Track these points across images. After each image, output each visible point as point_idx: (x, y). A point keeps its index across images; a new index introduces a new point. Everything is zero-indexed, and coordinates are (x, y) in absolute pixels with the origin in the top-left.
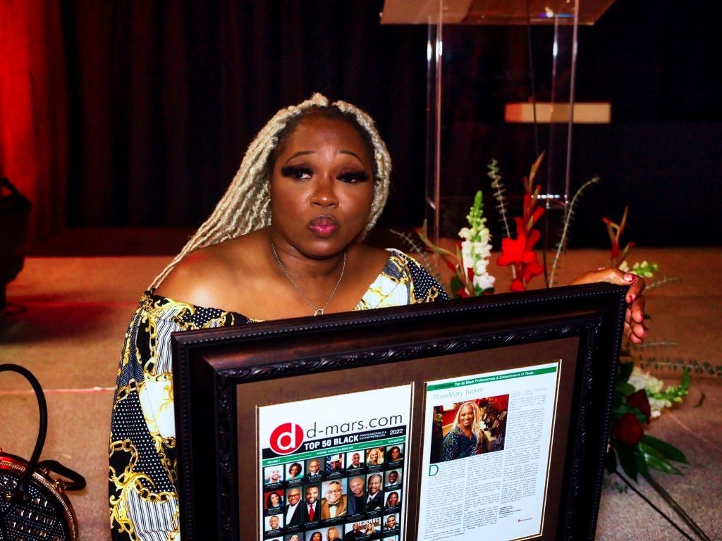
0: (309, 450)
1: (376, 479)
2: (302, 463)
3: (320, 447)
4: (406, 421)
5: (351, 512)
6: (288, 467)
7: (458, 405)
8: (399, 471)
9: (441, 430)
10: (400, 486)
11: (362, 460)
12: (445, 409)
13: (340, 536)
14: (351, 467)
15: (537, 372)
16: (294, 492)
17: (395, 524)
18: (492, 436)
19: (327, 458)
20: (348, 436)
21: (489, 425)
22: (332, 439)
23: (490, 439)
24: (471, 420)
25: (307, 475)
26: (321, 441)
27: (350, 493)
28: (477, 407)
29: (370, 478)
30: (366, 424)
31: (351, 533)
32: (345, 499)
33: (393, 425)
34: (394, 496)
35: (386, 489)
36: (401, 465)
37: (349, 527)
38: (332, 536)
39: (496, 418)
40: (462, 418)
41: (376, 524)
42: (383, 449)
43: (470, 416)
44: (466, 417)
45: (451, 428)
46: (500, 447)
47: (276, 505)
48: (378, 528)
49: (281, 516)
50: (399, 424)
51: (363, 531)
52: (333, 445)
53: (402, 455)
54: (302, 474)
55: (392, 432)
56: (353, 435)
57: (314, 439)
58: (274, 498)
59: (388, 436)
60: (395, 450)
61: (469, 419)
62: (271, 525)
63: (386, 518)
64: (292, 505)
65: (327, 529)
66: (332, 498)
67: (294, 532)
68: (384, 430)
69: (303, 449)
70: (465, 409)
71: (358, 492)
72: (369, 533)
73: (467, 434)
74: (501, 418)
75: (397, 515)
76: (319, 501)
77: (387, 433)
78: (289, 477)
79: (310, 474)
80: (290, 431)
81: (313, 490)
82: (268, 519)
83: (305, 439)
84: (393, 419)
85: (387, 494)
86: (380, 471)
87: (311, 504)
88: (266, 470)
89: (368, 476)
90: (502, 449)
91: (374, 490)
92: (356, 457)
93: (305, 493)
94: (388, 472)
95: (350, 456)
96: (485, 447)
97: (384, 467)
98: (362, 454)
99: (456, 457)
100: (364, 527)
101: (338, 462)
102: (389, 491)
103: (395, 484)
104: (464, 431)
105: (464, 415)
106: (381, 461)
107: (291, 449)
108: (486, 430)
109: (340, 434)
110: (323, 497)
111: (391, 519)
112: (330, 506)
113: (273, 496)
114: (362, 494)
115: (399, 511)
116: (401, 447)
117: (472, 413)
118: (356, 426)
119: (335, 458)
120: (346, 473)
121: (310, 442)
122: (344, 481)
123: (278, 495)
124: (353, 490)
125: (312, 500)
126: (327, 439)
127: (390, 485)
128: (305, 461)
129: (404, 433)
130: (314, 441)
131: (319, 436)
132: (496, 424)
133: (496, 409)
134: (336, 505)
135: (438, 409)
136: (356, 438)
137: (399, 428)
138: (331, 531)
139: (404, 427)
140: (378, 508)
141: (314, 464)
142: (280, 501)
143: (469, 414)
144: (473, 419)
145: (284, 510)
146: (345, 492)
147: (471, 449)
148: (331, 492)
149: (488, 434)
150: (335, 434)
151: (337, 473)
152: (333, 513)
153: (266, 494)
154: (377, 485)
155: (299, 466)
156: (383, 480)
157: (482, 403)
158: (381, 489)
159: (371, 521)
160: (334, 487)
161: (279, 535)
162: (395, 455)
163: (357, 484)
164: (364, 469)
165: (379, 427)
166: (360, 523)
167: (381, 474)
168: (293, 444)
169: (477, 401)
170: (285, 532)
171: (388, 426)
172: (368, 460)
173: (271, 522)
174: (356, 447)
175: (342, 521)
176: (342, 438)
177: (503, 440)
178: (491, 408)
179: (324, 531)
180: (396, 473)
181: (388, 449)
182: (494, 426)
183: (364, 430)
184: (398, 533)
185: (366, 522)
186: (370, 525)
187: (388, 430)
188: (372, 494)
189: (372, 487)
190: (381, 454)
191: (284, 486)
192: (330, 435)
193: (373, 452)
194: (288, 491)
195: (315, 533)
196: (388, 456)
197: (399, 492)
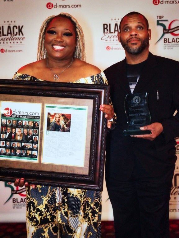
0: (13, 117)
1: (31, 131)
2: (11, 120)
3: (16, 117)
4: (40, 115)
5: (24, 139)
6: (8, 120)
7: (55, 114)
8: (37, 130)
9: (50, 121)
10: (38, 135)
11: (27, 124)
12: (51, 114)
13: (20, 146)
14: (24, 125)
15: (80, 109)
16: (9, 128)
17: (36, 147)
18: (66, 126)
19: (18, 121)
20: (24, 116)
21: (65, 123)
22: (20, 115)
23: (66, 128)
24: (59, 120)
25: (12, 125)
26: (16, 115)
27: (24, 134)
28: (61, 116)
29: (29, 130)
30: (29, 113)
31: (23, 146)
32: (22, 135)
33: (36, 115)
34: (36, 138)
35: (33, 135)
36: (38, 128)
37: (23, 144)
38: (18, 146)
39: (67, 121)
40: (56, 118)
41: (30, 146)
42: (33, 122)
43: (59, 118)
44: (58, 118)
45: (53, 121)
46: (69, 131)
47: (4, 131)
48: (31, 147)
49: (5, 135)
50: (37, 116)
51: (27, 147)
52: (19, 117)
53: (38, 125)
54: (11, 124)
55: (36, 118)
56: (25, 116)
57: (15, 114)
58: (4, 129)
59: (34, 118)
60: (36, 123)
61: (58, 119)
62: (2, 137)
63: (33, 144)
64: (8, 132)
65: (17, 143)
66: (19, 134)
67: (8, 141)
68: (33, 116)
69: (11, 116)
70: (57, 116)
71: (26, 134)
72: (28, 148)
73: (58, 124)
74: (69, 121)
75: (37, 145)
76: (15, 133)
77: (34, 117)
78: (8, 124)
79: (13, 125)
80: (9, 110)
81: (14, 130)
82: (2, 134)
83: (12, 114)
84: (36, 114)
85: (34, 137)
86: (32, 129)
87: (13, 134)
88: (2, 120)
89: (29, 129)
90: (70, 132)
91: (30, 134)
92: (26, 123)
93: (12, 130)
94: (34, 130)
95: (24, 122)
96: (64, 130)
97: (33, 128)
98: (27, 122)
99: (55, 130)
100: (27, 145)
101: (20, 123)
102: (34, 136)
103: (36, 134)
104: (57, 122)
105: (57, 117)
106: (32, 125)
107: (8, 116)
108: (64, 124)
109: (22, 114)
110: (16, 132)
111: (35, 145)
112: (18, 136)
113: (3, 128)
114: (27, 134)
115: (37, 143)
116: (38, 123)
117: (60, 118)
118: (26, 113)
119: (20, 121)
120: (23, 127)
121: (13, 115)
122: (22, 129)
123: (5, 128)
124: (24, 132)
125: (13, 132)
126: (18, 115)
127: (34, 134)
128: (12, 120)
129: (39, 119)
130: (15, 115)
131: (16, 114)
132: (67, 123)
133: (67, 118)
134: (20, 136)
135: (49, 114)
136: (26, 117)
137: (38, 117)
138: (18, 144)
139: (39, 117)
140: (31, 140)
141: (14, 121)
142: (5, 130)
143: (59, 117)
144: (60, 119)
145: (6, 133)
146: (22, 133)
147: (59, 129)
148: (18, 132)
149: (65, 126)
150: (20, 114)
151: (20, 126)
152: (19, 138)
153: (2, 127)
154: (31, 133)
155: (10, 121)
156: (33, 132)
157: (63, 115)
158: (32, 134)
159: (29, 144)
160: (19, 130)
161: (4, 141)
162: (36, 125)
163: (26, 131)
164: (28, 127)
165: (32, 115)
166: (26, 144)
167: (32, 130)
168: (9, 114)
169: (61, 114)
170: (6, 140)
171: (35, 115)
172: (29, 124)
173: (2, 136)
174: (26, 120)
175: (21, 142)
176: (22, 116)
177: (70, 129)
178: (65, 117)
179: (16, 143)
180: (36, 130)
181: (35, 122)
182: (66, 124)
183: (28, 115)
184: (37, 150)
185: (27, 144)
186: (29, 145)
187: (35, 116)
188: (30, 135)
189: (29, 133)
190: (32, 124)
191: (6, 126)
192: (19, 114)
193: (30, 122)
194: (7, 128)
195: (14, 143)
196: (34, 124)
197: (37, 137)
